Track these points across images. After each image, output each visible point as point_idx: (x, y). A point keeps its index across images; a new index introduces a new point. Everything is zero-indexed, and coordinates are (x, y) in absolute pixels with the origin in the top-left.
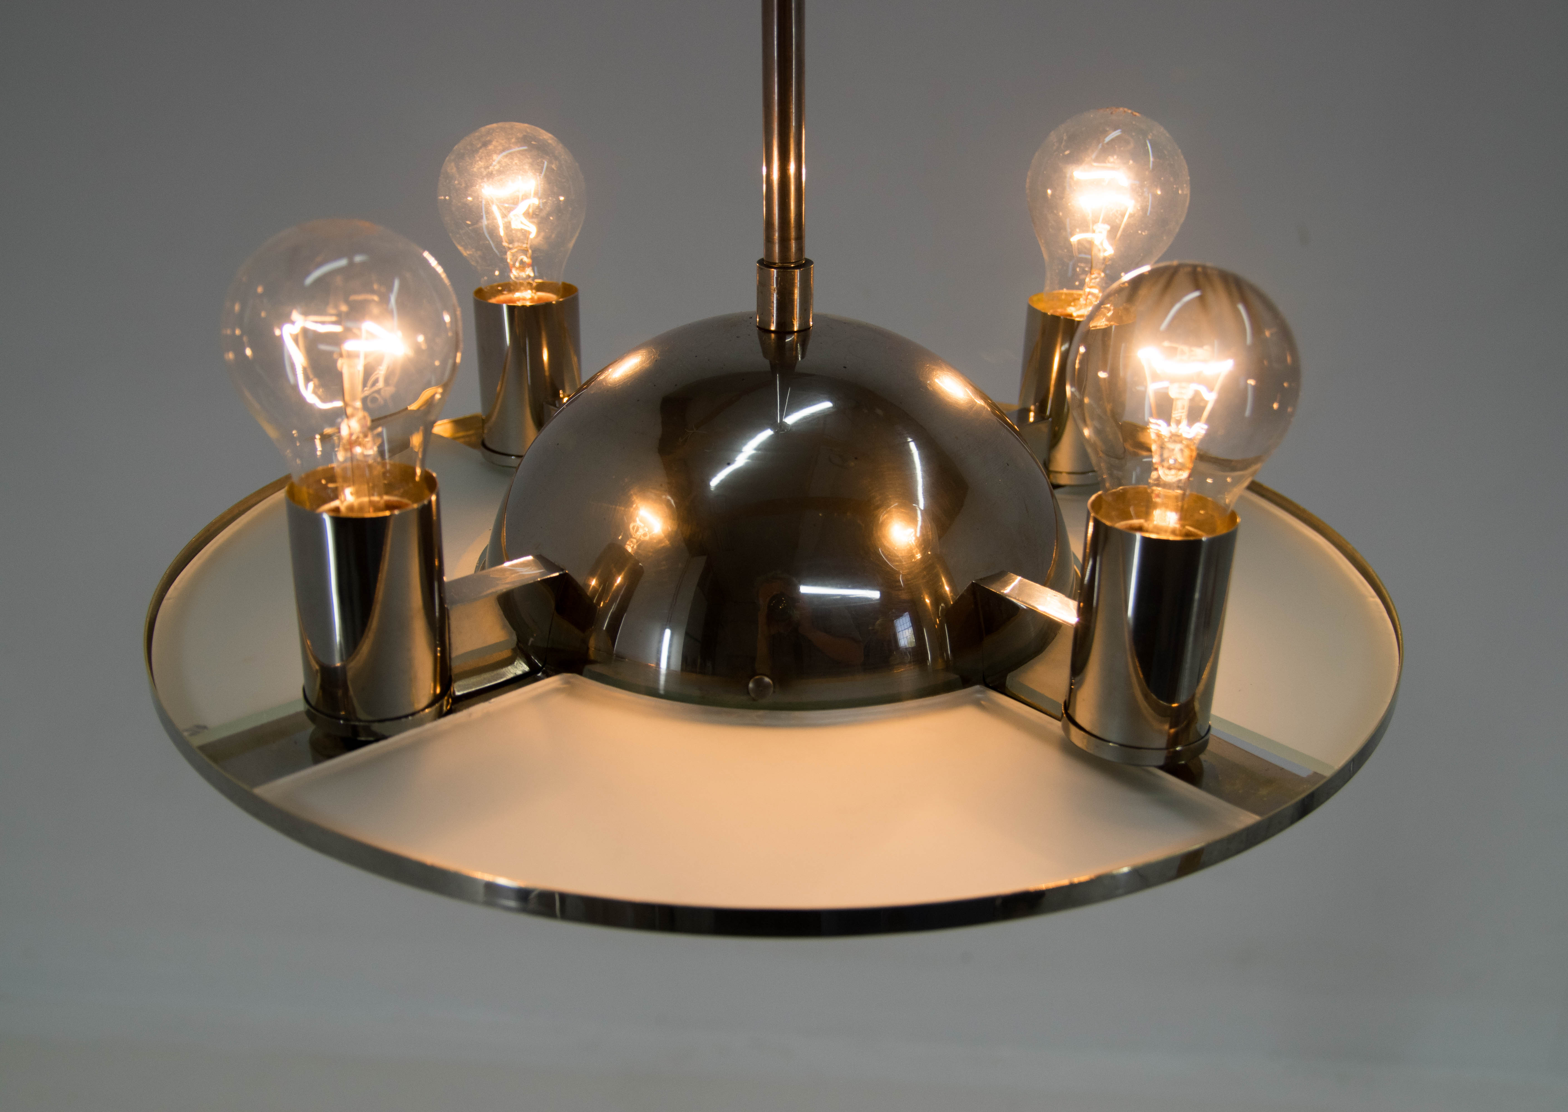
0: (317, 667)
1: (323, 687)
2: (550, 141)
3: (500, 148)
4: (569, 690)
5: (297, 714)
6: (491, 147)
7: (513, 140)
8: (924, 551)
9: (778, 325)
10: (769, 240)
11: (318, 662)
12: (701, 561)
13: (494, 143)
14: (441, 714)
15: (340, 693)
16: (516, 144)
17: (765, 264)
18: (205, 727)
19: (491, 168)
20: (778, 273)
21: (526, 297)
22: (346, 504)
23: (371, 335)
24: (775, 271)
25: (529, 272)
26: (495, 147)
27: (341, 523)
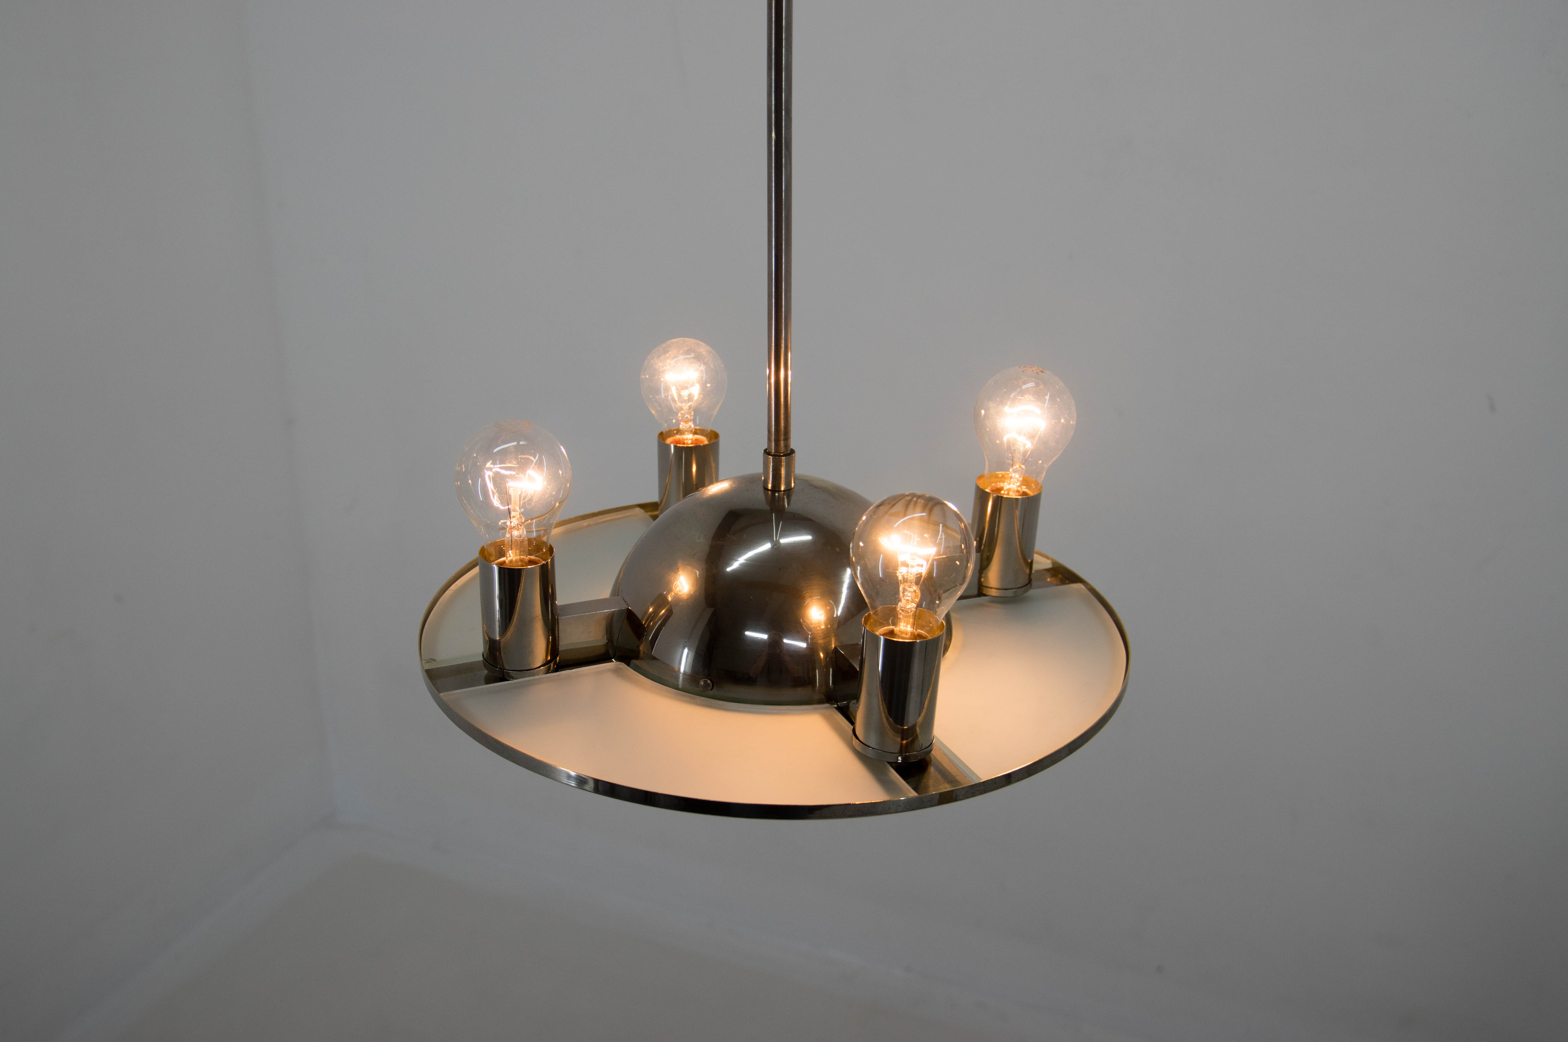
0: (488, 639)
1: (489, 649)
2: (704, 353)
3: (672, 356)
4: (616, 671)
5: (478, 662)
6: (668, 355)
7: (681, 352)
8: (826, 625)
9: (773, 486)
10: (769, 440)
11: (488, 636)
12: (710, 611)
13: (670, 353)
14: (548, 672)
15: (498, 654)
16: (682, 354)
17: (767, 452)
18: (435, 660)
19: (665, 367)
20: (773, 459)
21: (689, 439)
22: (509, 559)
23: (531, 478)
24: (771, 457)
25: (691, 424)
26: (670, 355)
27: (502, 570)
